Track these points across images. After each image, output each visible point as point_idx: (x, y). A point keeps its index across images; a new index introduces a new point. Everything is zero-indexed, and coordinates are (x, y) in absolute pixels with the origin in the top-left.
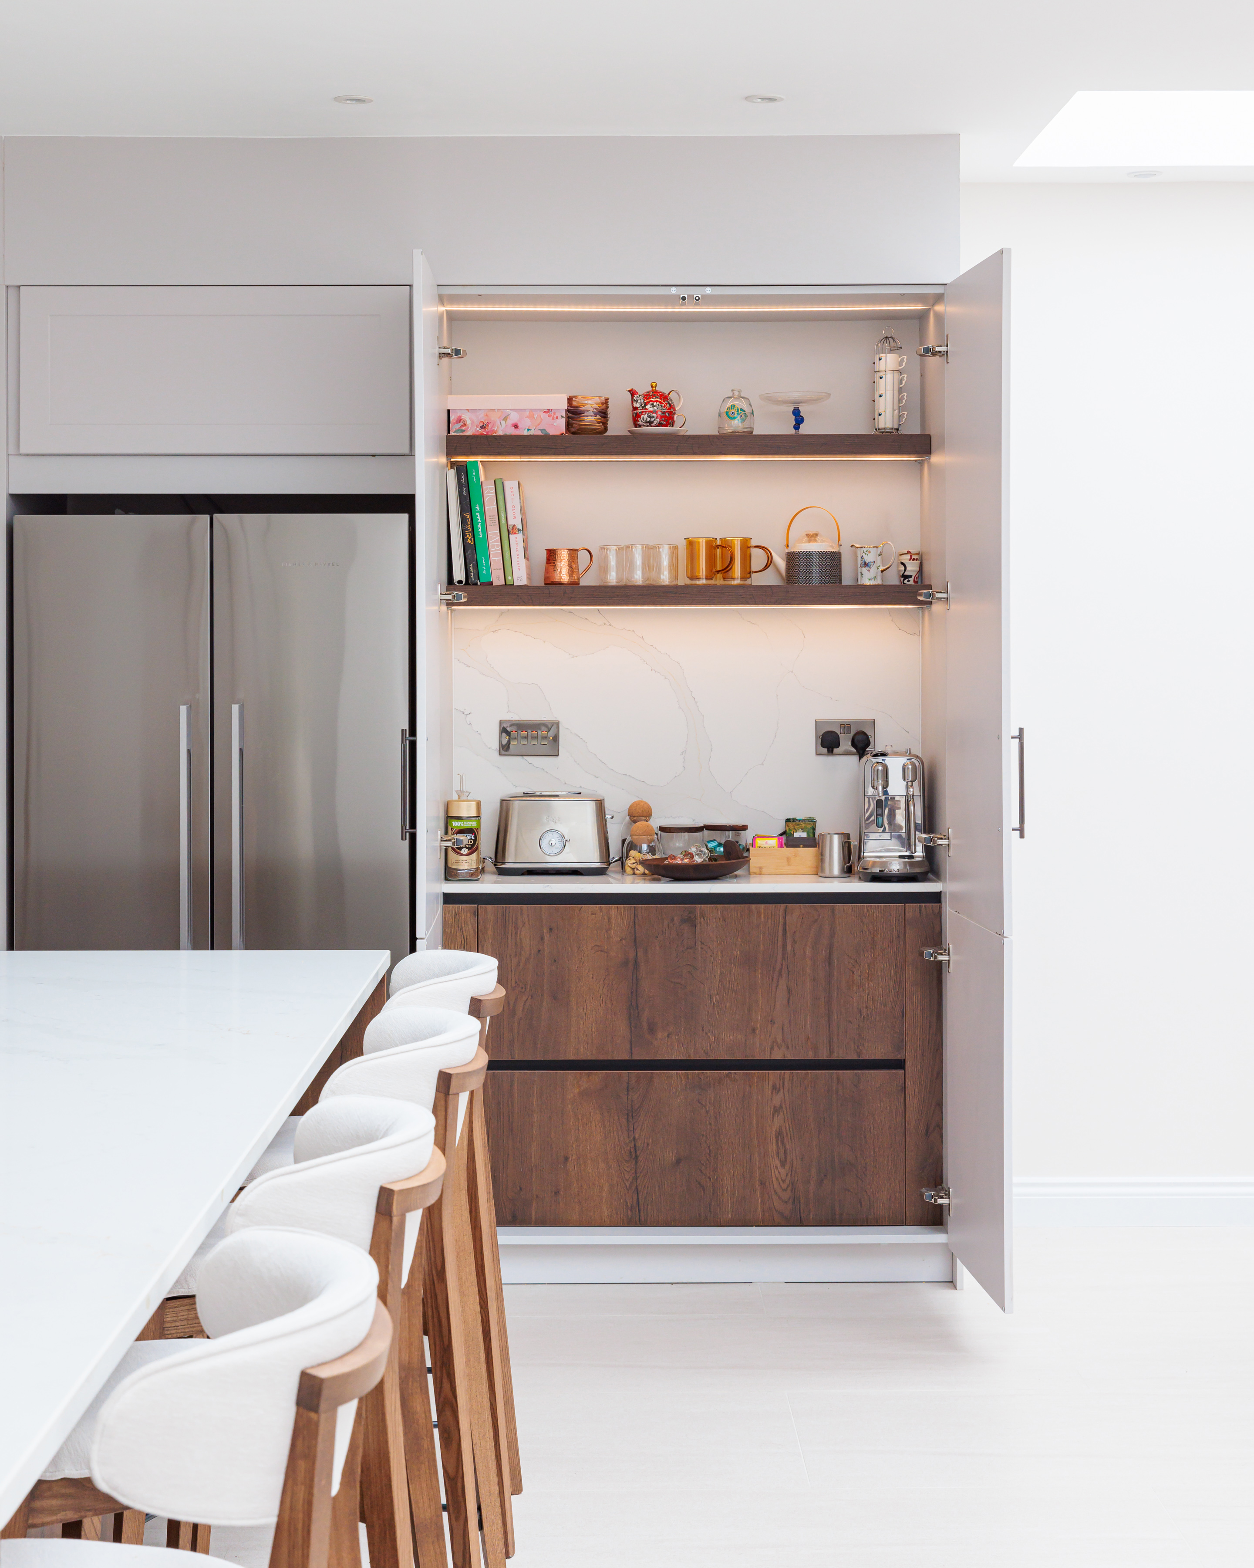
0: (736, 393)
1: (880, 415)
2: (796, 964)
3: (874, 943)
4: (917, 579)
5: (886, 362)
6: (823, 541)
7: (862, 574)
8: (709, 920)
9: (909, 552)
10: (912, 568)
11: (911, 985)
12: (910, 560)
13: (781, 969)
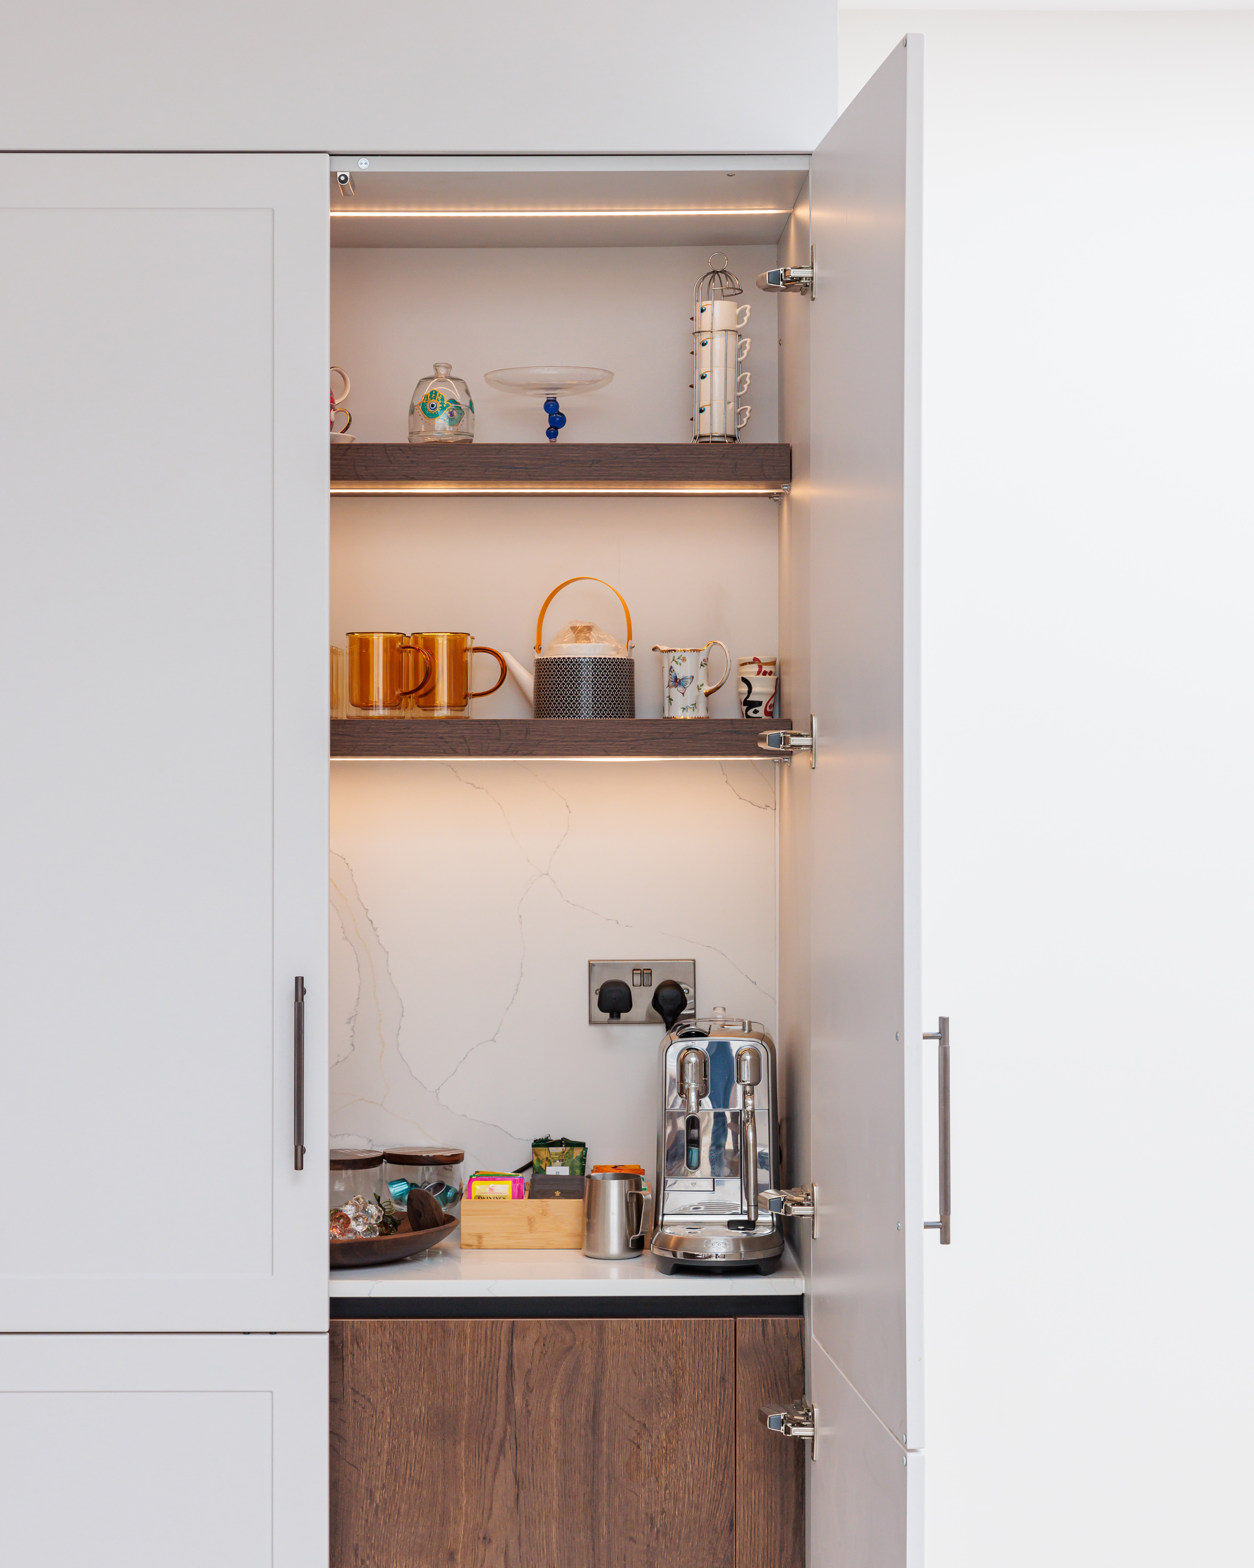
0: (443, 371)
1: (701, 411)
2: (530, 1430)
3: (676, 1393)
4: (770, 707)
5: (712, 315)
6: (600, 640)
7: (671, 700)
8: (370, 1347)
9: (756, 660)
10: (762, 689)
11: (746, 1471)
12: (758, 673)
13: (503, 1440)
